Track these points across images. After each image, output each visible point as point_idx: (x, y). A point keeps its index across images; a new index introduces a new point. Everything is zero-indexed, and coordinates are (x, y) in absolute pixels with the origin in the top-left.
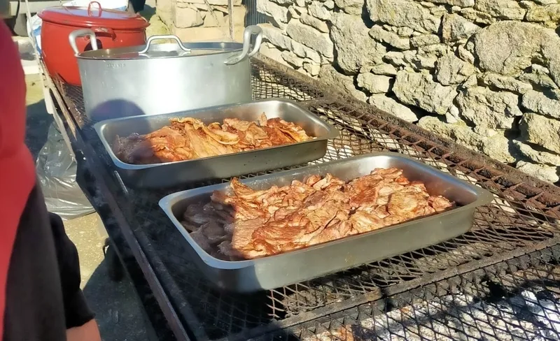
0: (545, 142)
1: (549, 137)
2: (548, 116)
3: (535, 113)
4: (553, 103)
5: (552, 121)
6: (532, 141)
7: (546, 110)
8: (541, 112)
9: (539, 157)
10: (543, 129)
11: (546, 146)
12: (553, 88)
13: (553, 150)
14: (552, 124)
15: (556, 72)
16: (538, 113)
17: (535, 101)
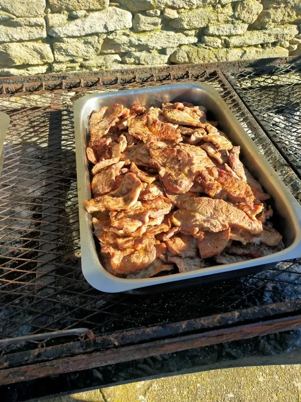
0: (29, 60)
1: (29, 56)
2: (21, 41)
3: (9, 42)
4: (19, 30)
5: (25, 43)
6: (18, 64)
7: (17, 37)
8: (14, 40)
9: (29, 72)
10: (21, 51)
11: (31, 63)
12: (13, 19)
13: (37, 63)
14: (27, 46)
15: (8, 5)
16: (11, 41)
17: (4, 33)
